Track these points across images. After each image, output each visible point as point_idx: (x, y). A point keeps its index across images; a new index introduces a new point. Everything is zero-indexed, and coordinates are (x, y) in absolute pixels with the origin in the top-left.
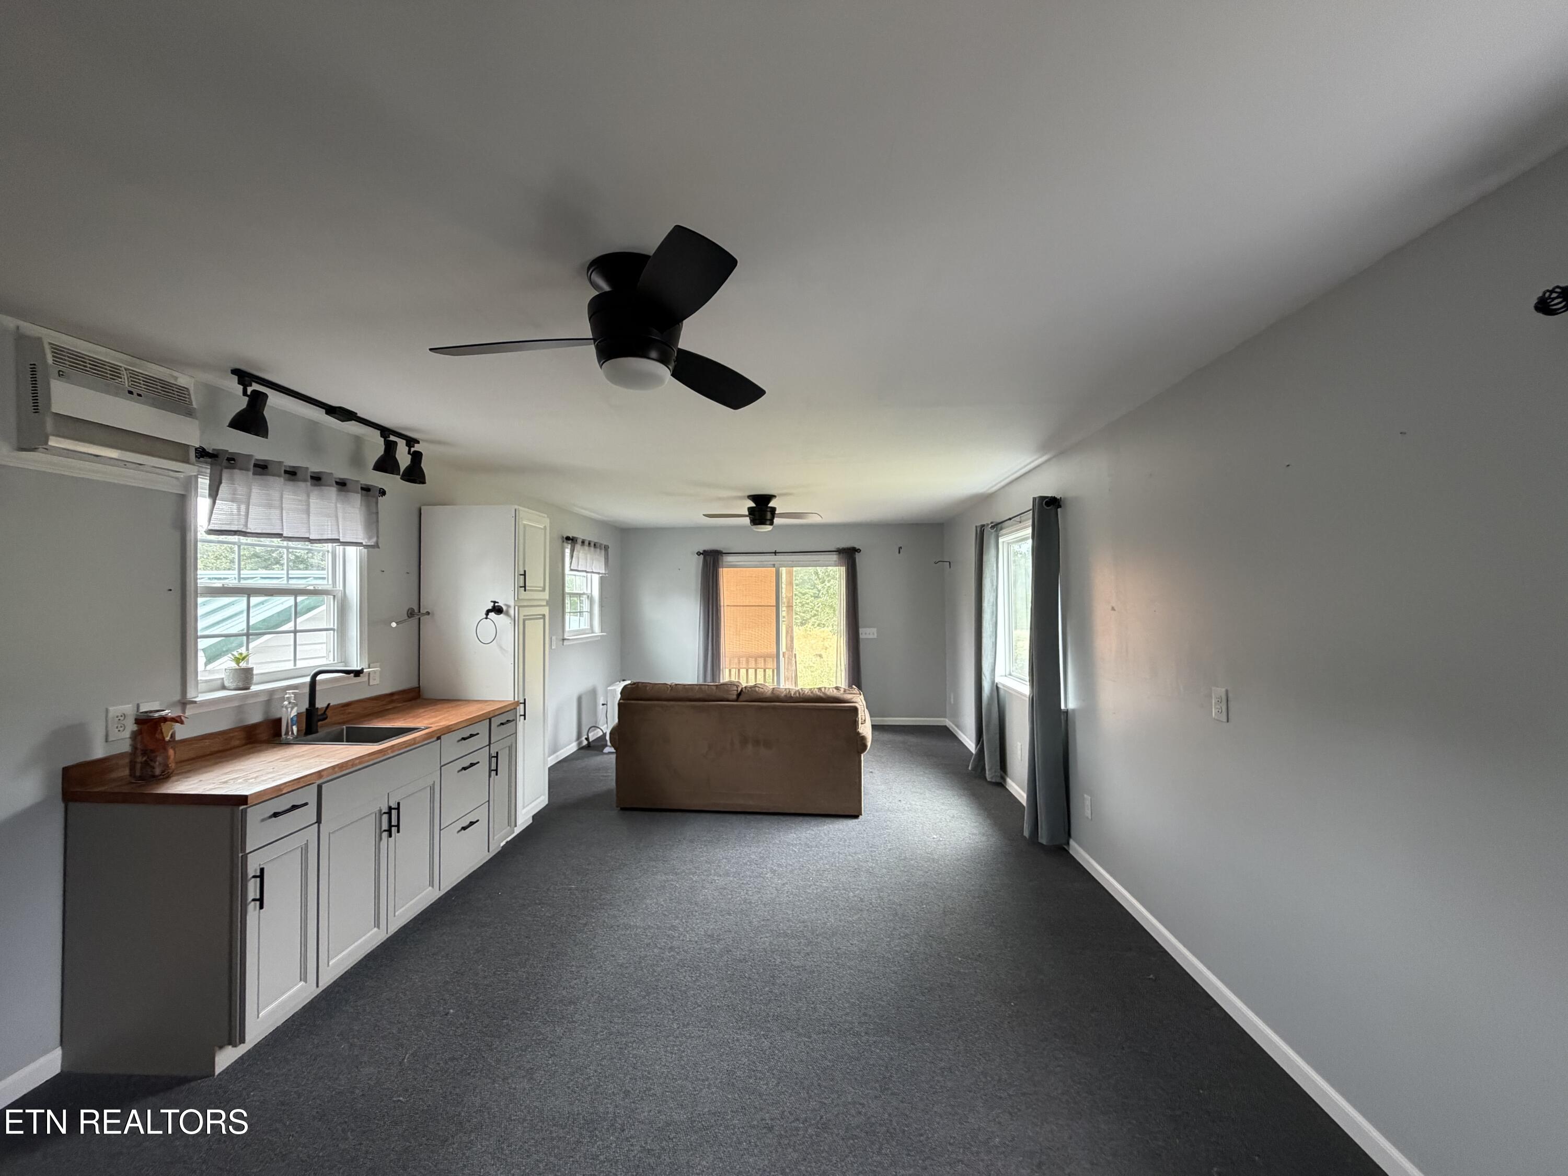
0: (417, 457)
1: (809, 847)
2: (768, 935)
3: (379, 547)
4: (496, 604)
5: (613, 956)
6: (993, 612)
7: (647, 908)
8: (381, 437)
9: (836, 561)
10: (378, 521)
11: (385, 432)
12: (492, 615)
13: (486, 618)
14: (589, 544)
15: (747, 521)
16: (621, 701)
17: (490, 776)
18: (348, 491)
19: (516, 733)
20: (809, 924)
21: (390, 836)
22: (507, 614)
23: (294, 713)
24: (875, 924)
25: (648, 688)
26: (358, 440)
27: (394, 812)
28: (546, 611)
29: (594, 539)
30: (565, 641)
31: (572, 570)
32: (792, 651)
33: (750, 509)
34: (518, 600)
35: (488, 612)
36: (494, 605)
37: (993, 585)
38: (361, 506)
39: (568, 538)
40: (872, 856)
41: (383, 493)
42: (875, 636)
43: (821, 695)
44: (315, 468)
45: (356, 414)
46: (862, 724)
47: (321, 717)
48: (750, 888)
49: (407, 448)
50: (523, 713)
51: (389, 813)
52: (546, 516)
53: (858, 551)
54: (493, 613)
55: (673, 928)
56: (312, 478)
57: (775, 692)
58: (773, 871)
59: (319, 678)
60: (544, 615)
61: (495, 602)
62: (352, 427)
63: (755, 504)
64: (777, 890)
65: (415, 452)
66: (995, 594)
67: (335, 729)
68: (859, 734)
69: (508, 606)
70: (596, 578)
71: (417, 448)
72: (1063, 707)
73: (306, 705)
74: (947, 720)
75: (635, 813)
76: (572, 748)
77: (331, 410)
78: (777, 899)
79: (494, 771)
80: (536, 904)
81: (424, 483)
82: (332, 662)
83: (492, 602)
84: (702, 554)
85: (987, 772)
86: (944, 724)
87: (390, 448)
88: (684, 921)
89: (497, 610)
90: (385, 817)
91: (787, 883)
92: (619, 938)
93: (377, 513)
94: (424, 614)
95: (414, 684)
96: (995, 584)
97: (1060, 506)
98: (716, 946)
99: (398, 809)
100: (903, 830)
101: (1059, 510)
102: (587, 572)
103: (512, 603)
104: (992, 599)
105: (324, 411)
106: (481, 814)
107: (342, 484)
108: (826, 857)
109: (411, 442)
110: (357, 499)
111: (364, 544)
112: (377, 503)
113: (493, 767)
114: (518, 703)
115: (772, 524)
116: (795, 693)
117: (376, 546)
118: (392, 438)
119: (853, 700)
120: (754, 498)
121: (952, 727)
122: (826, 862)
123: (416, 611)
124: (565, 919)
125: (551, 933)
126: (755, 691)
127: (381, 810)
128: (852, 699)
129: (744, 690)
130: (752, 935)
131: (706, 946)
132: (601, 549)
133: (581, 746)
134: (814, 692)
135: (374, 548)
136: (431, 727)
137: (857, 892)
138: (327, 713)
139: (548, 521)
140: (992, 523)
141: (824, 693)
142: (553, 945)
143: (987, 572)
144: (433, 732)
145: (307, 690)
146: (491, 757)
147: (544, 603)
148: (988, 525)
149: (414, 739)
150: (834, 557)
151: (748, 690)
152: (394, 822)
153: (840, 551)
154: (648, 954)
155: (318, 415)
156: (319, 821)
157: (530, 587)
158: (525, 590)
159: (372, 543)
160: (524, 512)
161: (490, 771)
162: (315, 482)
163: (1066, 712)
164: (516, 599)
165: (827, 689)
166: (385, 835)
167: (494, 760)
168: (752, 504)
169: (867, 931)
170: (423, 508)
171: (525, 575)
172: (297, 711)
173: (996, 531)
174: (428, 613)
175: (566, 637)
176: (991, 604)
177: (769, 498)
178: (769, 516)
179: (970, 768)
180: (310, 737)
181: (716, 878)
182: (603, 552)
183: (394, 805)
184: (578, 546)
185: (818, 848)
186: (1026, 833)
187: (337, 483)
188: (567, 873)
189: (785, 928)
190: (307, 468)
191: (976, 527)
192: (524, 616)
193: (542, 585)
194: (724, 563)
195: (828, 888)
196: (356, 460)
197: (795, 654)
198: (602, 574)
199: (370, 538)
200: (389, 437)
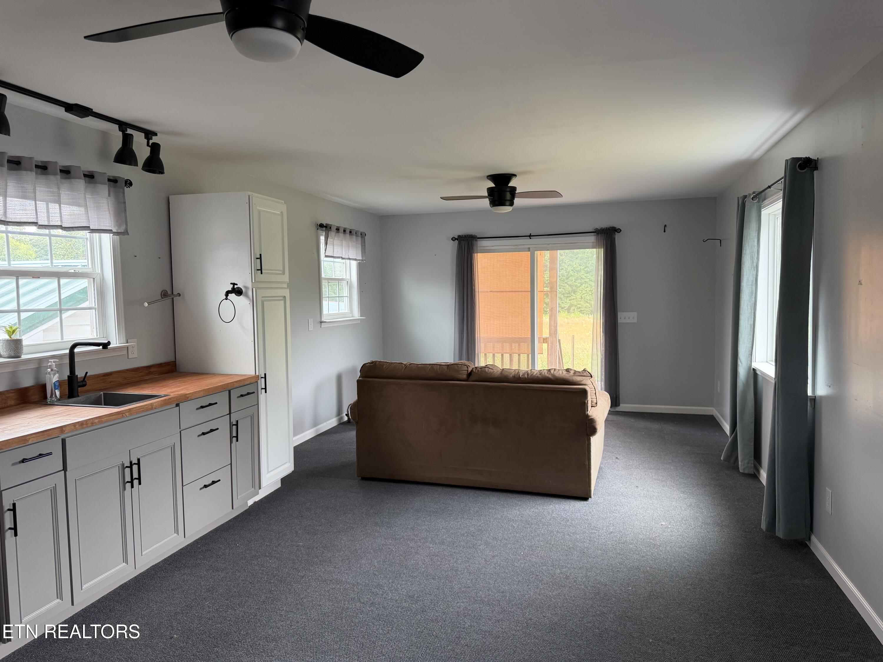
0: (155, 148)
1: (529, 524)
2: (464, 601)
3: (128, 234)
4: (236, 286)
5: (319, 605)
6: (752, 292)
7: (360, 567)
8: (120, 130)
9: (593, 242)
10: (125, 210)
11: (123, 125)
12: (232, 296)
13: (226, 299)
14: (345, 231)
15: (487, 201)
16: (360, 379)
17: (231, 442)
18: (96, 183)
19: (258, 404)
20: (508, 595)
21: (132, 487)
22: (247, 296)
23: (55, 378)
24: (573, 601)
25: (384, 366)
26: (105, 135)
27: (135, 468)
28: (286, 293)
29: (348, 226)
30: (322, 324)
31: (326, 256)
32: (556, 337)
33: (490, 190)
34: (255, 282)
35: (228, 293)
36: (234, 286)
37: (753, 263)
38: (109, 195)
39: (321, 226)
40: (590, 537)
41: (129, 183)
42: (635, 321)
43: (550, 376)
44: (64, 162)
45: (92, 110)
46: (592, 407)
47: (81, 384)
48: (460, 557)
49: (146, 140)
50: (264, 387)
51: (131, 467)
52: (283, 202)
53: (619, 231)
54: (233, 295)
55: (379, 586)
56: (61, 171)
57: (503, 373)
58: (487, 544)
59: (76, 350)
60: (285, 297)
61: (234, 284)
62: (90, 121)
63: (495, 185)
64: (486, 560)
65: (154, 144)
66: (755, 273)
67: (93, 396)
68: (588, 416)
69: (246, 288)
70: (354, 264)
71: (155, 140)
72: (810, 393)
73: (68, 373)
74: (714, 409)
75: (374, 483)
76: (333, 423)
77: (70, 108)
78: (484, 569)
79: (235, 437)
80: (266, 556)
81: (162, 172)
82: (95, 337)
83: (231, 284)
84: (457, 239)
85: (740, 463)
86: (711, 414)
87: (127, 140)
88: (390, 581)
89: (238, 292)
90: (128, 471)
91: (497, 556)
92: (328, 591)
93: (125, 203)
94: (176, 296)
95: (171, 358)
96: (755, 261)
97: (816, 168)
98: (414, 606)
99: (138, 464)
100: (632, 515)
101: (815, 173)
102: (343, 258)
103: (250, 285)
104: (752, 278)
105: (63, 109)
106: (224, 475)
107: (90, 177)
108: (543, 535)
109: (149, 134)
110: (104, 189)
111: (114, 231)
112: (124, 193)
113: (234, 434)
114: (256, 378)
115: (512, 204)
116: (524, 375)
117: (126, 233)
118: (129, 131)
119: (583, 382)
120: (494, 178)
121: (718, 417)
122: (541, 539)
123: (169, 292)
124: (287, 570)
125: (272, 581)
126: (485, 372)
127: (123, 465)
128: (581, 381)
129: (474, 370)
130: (450, 599)
131: (405, 605)
132: (357, 236)
133: (342, 422)
134: (543, 373)
135: (124, 235)
136: (169, 395)
137: (564, 570)
138: (86, 380)
139: (285, 207)
140: (754, 193)
141: (553, 375)
142: (270, 592)
143: (747, 248)
144: (170, 399)
145: (67, 361)
146: (231, 425)
147: (286, 286)
148: (750, 195)
149: (152, 404)
150: (592, 238)
151: (478, 371)
152: (135, 475)
153: (598, 232)
154: (350, 607)
155: (60, 112)
156: (65, 469)
157: (268, 270)
158: (262, 273)
159: (122, 230)
160: (257, 198)
161: (231, 437)
162: (65, 175)
163: (814, 399)
164: (253, 281)
165: (556, 371)
166: (128, 485)
167: (234, 428)
168: (492, 185)
169: (563, 606)
170: (171, 197)
171: (260, 258)
172: (59, 378)
173: (759, 202)
174: (179, 295)
175: (323, 319)
176: (750, 283)
177: (508, 177)
178: (508, 196)
179: (722, 458)
180: (71, 400)
181: (431, 545)
182: (360, 238)
183: (135, 461)
184: (332, 234)
185: (539, 525)
186: (763, 526)
187: (85, 175)
188: (299, 532)
189: (483, 596)
190: (56, 162)
191: (738, 198)
192: (263, 297)
193: (281, 269)
194: (479, 248)
195: (536, 563)
196: (102, 154)
197: (559, 340)
198: (359, 260)
199: (119, 225)
200: (127, 131)
